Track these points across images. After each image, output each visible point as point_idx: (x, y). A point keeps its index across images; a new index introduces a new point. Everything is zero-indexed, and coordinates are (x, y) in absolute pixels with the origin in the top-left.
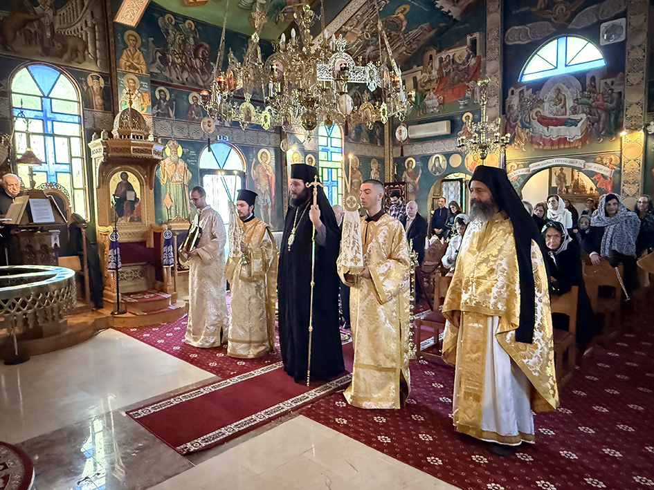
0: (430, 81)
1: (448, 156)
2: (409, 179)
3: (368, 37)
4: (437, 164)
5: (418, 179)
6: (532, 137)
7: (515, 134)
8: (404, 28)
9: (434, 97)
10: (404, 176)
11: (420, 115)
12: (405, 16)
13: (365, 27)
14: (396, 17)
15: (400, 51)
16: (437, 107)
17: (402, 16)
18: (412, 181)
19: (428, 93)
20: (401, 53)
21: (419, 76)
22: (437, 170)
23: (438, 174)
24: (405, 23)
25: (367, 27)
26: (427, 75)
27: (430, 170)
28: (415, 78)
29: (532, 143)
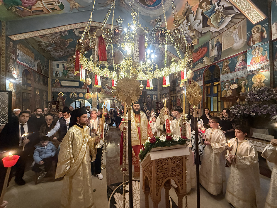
0: (70, 67)
1: (78, 93)
2: (60, 100)
3: (52, 43)
4: (73, 96)
5: (65, 100)
6: (105, 91)
7: (101, 90)
8: (67, 46)
9: (72, 73)
10: (58, 99)
11: (66, 78)
12: (70, 42)
13: (53, 39)
14: (67, 41)
15: (60, 53)
16: (74, 77)
17: (68, 42)
18: (62, 101)
19: (69, 71)
20: (60, 54)
21: (65, 65)
22: (73, 98)
23: (74, 99)
24: (68, 45)
25: (55, 39)
26: (69, 65)
27: (70, 97)
28: (63, 65)
29: (106, 93)
